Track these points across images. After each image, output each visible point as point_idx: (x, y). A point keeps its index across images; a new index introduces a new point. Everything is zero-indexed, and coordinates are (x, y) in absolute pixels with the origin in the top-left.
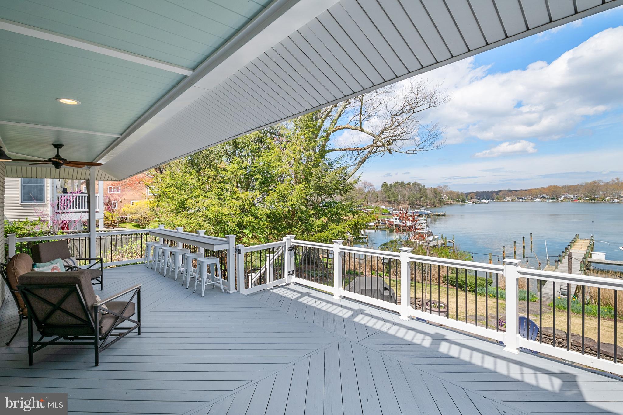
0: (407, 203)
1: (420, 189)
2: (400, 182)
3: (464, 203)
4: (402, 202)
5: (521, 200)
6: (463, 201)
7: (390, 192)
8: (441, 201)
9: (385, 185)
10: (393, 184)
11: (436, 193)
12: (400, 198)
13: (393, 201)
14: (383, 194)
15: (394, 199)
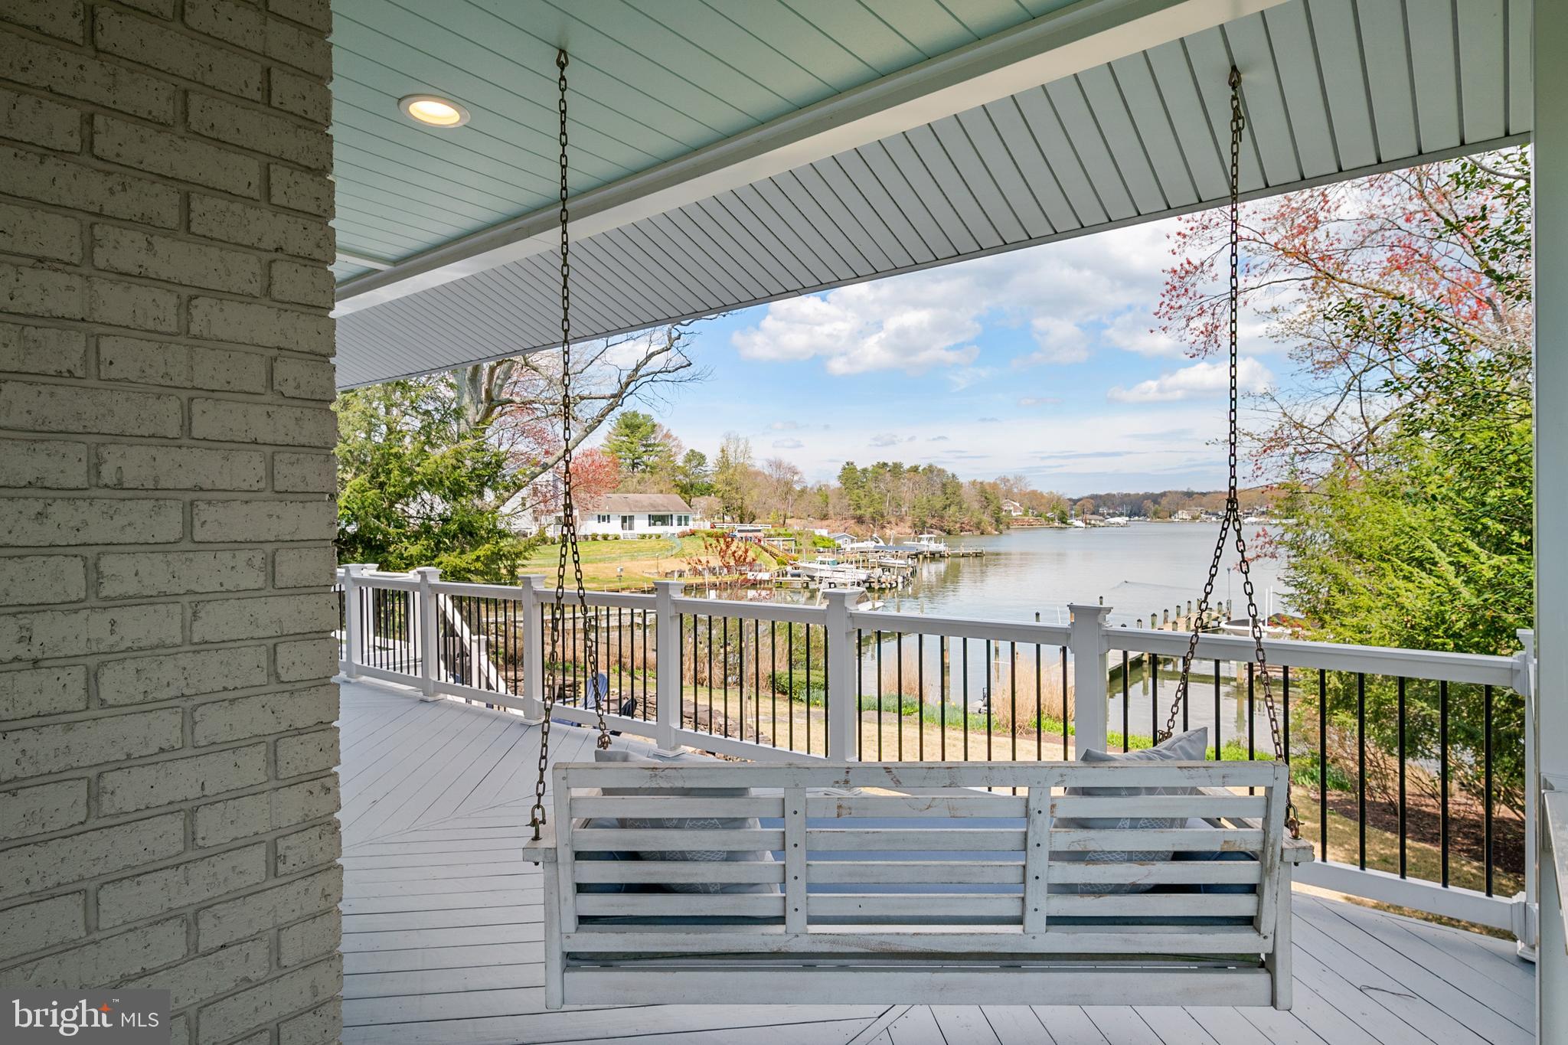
0: (909, 524)
1: (944, 485)
2: (890, 464)
3: (1063, 525)
4: (893, 520)
5: (1214, 519)
6: (1063, 519)
7: (861, 492)
8: (998, 521)
9: (850, 474)
10: (870, 469)
11: (987, 496)
12: (886, 508)
13: (868, 515)
14: (841, 496)
15: (871, 510)
